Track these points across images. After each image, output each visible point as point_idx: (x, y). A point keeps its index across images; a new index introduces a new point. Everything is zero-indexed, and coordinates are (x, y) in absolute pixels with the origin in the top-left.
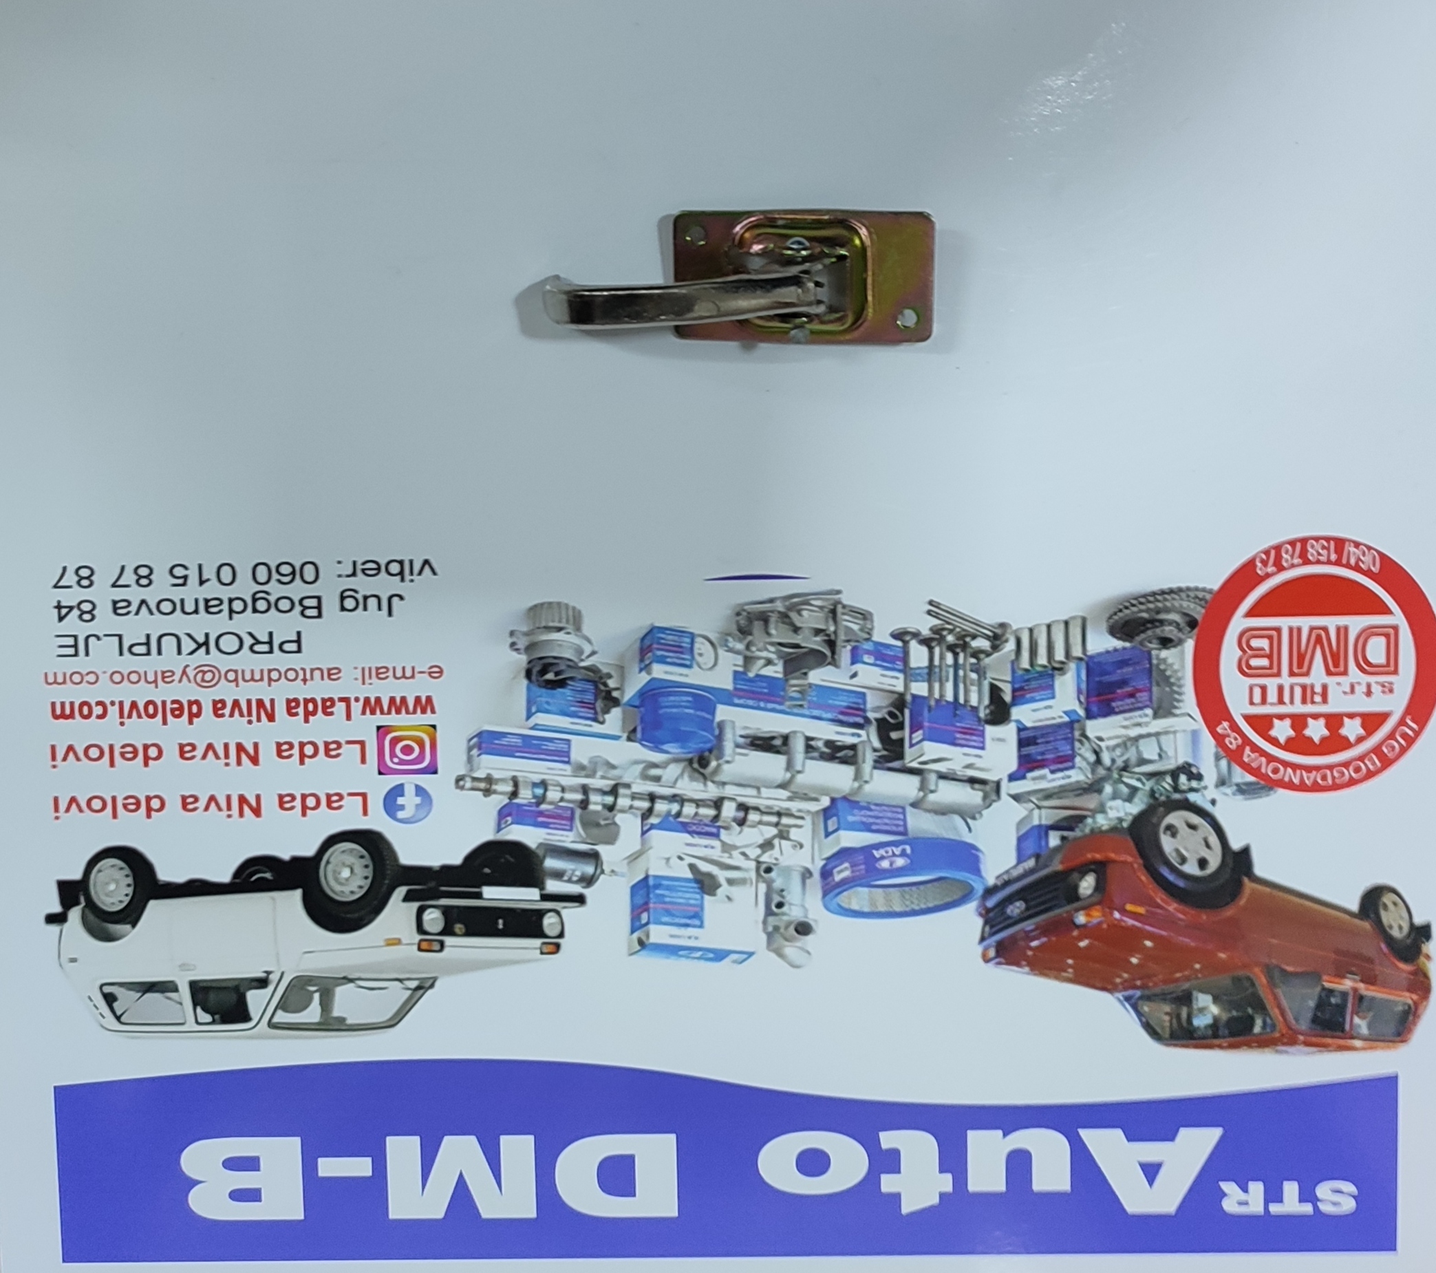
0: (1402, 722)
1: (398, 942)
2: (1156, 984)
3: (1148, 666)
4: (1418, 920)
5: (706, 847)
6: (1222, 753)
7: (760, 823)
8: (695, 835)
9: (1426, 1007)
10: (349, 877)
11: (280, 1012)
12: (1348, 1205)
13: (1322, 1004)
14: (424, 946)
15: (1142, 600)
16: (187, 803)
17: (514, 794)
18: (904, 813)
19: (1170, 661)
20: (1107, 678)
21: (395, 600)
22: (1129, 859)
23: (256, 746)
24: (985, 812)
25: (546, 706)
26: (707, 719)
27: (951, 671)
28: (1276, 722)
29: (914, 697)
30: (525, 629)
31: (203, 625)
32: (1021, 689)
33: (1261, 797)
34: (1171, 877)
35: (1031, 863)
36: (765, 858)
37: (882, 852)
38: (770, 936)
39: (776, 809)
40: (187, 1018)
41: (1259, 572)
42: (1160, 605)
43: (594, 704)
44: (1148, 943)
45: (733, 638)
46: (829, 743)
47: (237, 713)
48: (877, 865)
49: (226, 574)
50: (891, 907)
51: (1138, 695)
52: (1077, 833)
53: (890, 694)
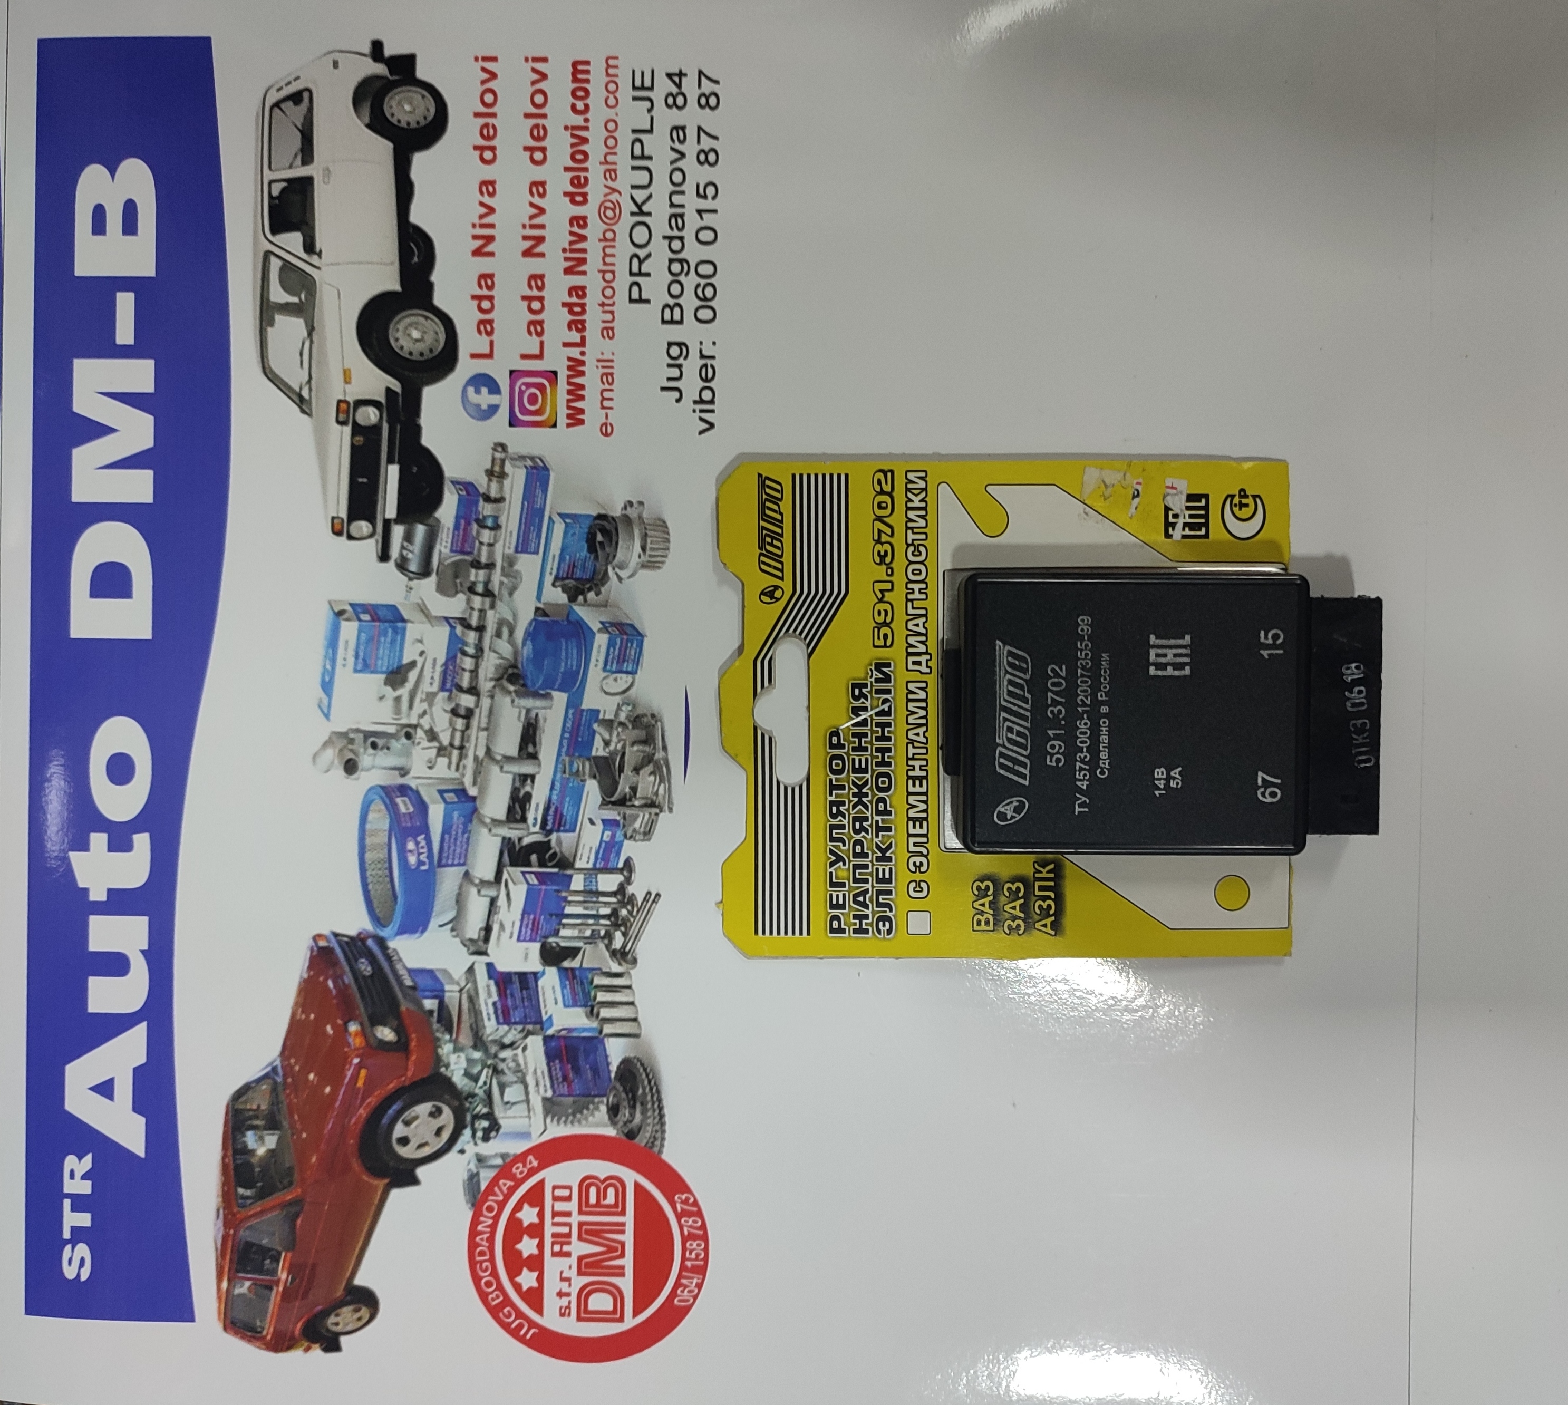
0: (533, 1325)
1: (347, 381)
2: (288, 1096)
3: (592, 1093)
4: (343, 1340)
5: (432, 678)
6: (508, 1160)
7: (454, 730)
8: (444, 668)
9: (260, 1348)
10: (412, 338)
11: (280, 263)
12: (70, 1272)
13: (265, 1252)
14: (343, 406)
15: (654, 1090)
16: (488, 187)
17: (487, 499)
18: (459, 865)
19: (597, 1113)
20: (581, 1057)
21: (677, 395)
22: (410, 1074)
23: (542, 255)
24: (458, 940)
25: (572, 532)
26: (554, 684)
27: (594, 912)
28: (536, 1210)
29: (570, 877)
30: (645, 515)
31: (659, 210)
32: (574, 977)
33: (465, 1195)
34: (391, 1112)
35: (408, 982)
36: (420, 733)
37: (423, 843)
38: (344, 735)
39: (467, 745)
40: (275, 173)
41: (676, 1197)
42: (649, 1106)
43: (572, 578)
44: (328, 1090)
45: (630, 711)
46: (528, 796)
47: (573, 238)
48: (410, 838)
49: (706, 236)
50: (369, 850)
51: (565, 1084)
52: (436, 1026)
53: (573, 854)
